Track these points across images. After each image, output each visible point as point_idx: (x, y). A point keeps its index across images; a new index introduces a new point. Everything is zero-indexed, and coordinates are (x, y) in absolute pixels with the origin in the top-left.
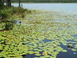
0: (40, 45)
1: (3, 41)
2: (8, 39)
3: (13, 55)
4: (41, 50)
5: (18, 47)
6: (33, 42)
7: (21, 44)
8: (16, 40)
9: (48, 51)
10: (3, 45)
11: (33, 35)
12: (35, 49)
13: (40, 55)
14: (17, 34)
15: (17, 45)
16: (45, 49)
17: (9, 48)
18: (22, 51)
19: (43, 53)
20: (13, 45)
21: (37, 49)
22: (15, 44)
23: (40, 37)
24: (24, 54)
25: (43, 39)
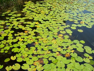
0: (80, 15)
1: (49, 8)
2: (53, 6)
3: (56, 20)
4: (80, 20)
5: (61, 14)
6: (74, 12)
7: (63, 11)
8: (60, 8)
9: (85, 21)
10: (49, 11)
11: (75, 6)
12: (75, 18)
13: (78, 23)
14: (61, 3)
15: (60, 12)
16: (83, 19)
17: (53, 14)
18: (64, 17)
19: (81, 22)
20: (57, 11)
21: (77, 18)
23: (81, 8)
24: (65, 20)
25: (83, 10)
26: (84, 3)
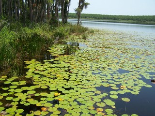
1: (66, 69)
2: (72, 66)
4: (118, 83)
6: (105, 73)
8: (83, 68)
9: (126, 85)
10: (68, 73)
11: (103, 64)
12: (110, 81)
14: (82, 61)
15: (85, 75)
17: (77, 78)
18: (94, 82)
19: (121, 86)
22: (82, 73)
23: (113, 65)
24: (97, 86)
25: (118, 69)
26: (114, 59)
